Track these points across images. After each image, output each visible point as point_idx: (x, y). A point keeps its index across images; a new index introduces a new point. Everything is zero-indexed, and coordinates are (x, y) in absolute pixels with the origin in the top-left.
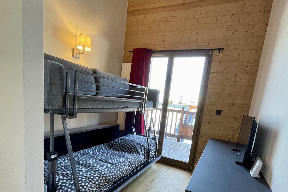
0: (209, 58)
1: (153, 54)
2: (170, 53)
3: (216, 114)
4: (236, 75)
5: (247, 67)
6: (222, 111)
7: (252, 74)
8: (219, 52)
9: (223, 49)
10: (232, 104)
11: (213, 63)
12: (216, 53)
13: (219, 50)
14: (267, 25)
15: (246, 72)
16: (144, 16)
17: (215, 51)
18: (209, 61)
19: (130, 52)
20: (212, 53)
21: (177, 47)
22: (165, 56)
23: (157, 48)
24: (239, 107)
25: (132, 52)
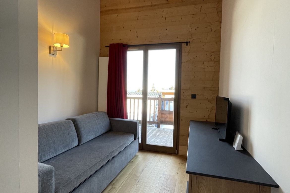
0: (179, 50)
1: (128, 48)
2: (144, 47)
3: (192, 98)
4: (203, 63)
5: (211, 56)
6: (196, 95)
7: (216, 61)
8: (187, 45)
9: (189, 42)
10: (204, 88)
11: (183, 54)
12: (184, 45)
13: (187, 43)
14: (221, 22)
15: (211, 60)
16: (116, 15)
17: (183, 44)
18: (179, 52)
19: (106, 47)
20: (181, 46)
21: (150, 42)
22: (140, 49)
23: (132, 43)
24: (210, 90)
25: (108, 46)
